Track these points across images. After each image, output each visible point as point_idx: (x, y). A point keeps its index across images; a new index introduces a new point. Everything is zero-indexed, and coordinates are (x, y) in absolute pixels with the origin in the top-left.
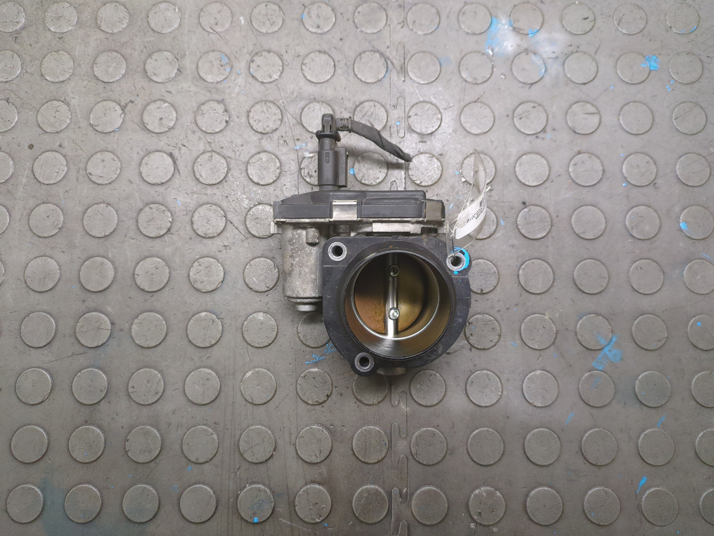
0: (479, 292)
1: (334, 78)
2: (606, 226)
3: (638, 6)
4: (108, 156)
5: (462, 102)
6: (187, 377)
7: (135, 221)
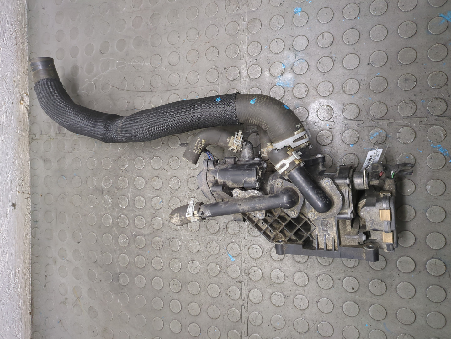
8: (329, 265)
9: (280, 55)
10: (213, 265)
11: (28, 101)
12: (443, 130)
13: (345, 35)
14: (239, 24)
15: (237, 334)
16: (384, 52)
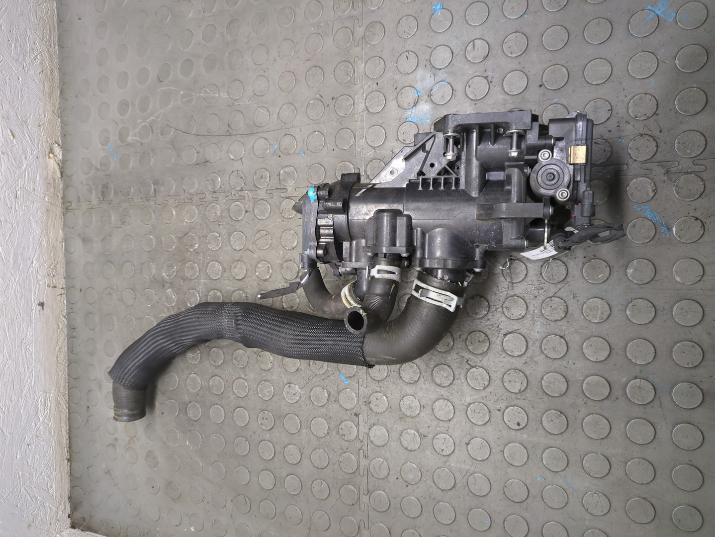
0: (611, 112)
2: (558, 25)
3: (398, 23)
4: (506, 378)
6: (680, 325)
7: (554, 361)
8: (484, 388)
9: (412, 76)
10: (319, 389)
11: (61, 154)
12: (651, 184)
13: (506, 43)
14: (353, 31)
15: (353, 491)
16: (563, 66)
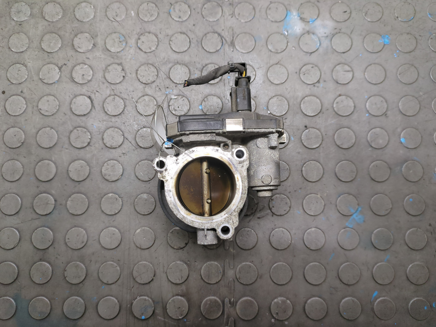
1: (190, 50)
2: (355, 141)
3: (377, 4)
4: (51, 98)
5: (268, 64)
6: (101, 233)
7: (68, 138)
